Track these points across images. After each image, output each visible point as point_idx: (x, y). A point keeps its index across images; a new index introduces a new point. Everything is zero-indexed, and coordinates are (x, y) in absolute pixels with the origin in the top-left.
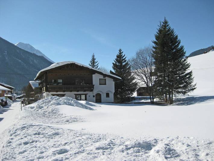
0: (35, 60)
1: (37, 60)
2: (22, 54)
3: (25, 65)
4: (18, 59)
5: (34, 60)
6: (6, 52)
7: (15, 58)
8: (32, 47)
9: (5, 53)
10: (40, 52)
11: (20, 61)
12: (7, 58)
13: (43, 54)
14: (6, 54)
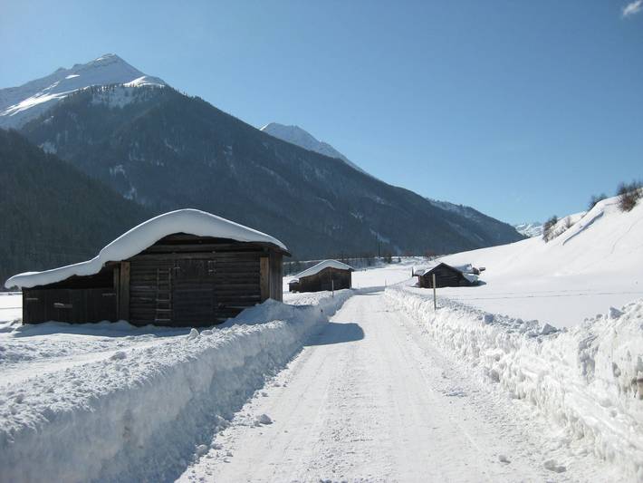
0: (317, 171)
1: (325, 171)
2: (276, 154)
3: (288, 184)
4: (267, 169)
5: (314, 170)
6: (230, 148)
7: (258, 166)
8: (306, 136)
9: (227, 150)
10: (332, 148)
11: (272, 173)
12: (232, 166)
13: (338, 153)
14: (231, 153)
